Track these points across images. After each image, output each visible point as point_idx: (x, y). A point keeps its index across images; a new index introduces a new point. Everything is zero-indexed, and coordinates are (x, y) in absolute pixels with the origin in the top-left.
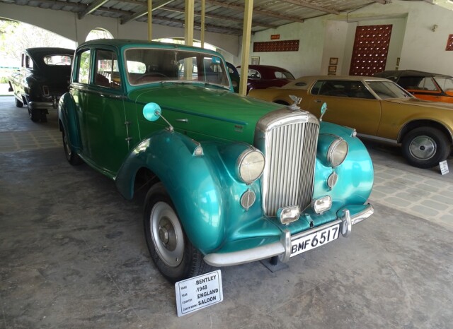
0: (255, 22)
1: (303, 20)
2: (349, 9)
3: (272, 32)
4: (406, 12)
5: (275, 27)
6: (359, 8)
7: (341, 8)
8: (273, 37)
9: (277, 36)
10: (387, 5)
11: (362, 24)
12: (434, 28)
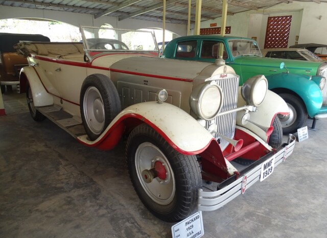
0: (202, 16)
1: (233, 14)
2: (265, 7)
3: (211, 21)
4: (301, 8)
5: (213, 18)
6: (271, 6)
7: (260, 6)
8: (211, 25)
9: (215, 25)
10: (289, 4)
11: (272, 15)
12: (320, 18)
